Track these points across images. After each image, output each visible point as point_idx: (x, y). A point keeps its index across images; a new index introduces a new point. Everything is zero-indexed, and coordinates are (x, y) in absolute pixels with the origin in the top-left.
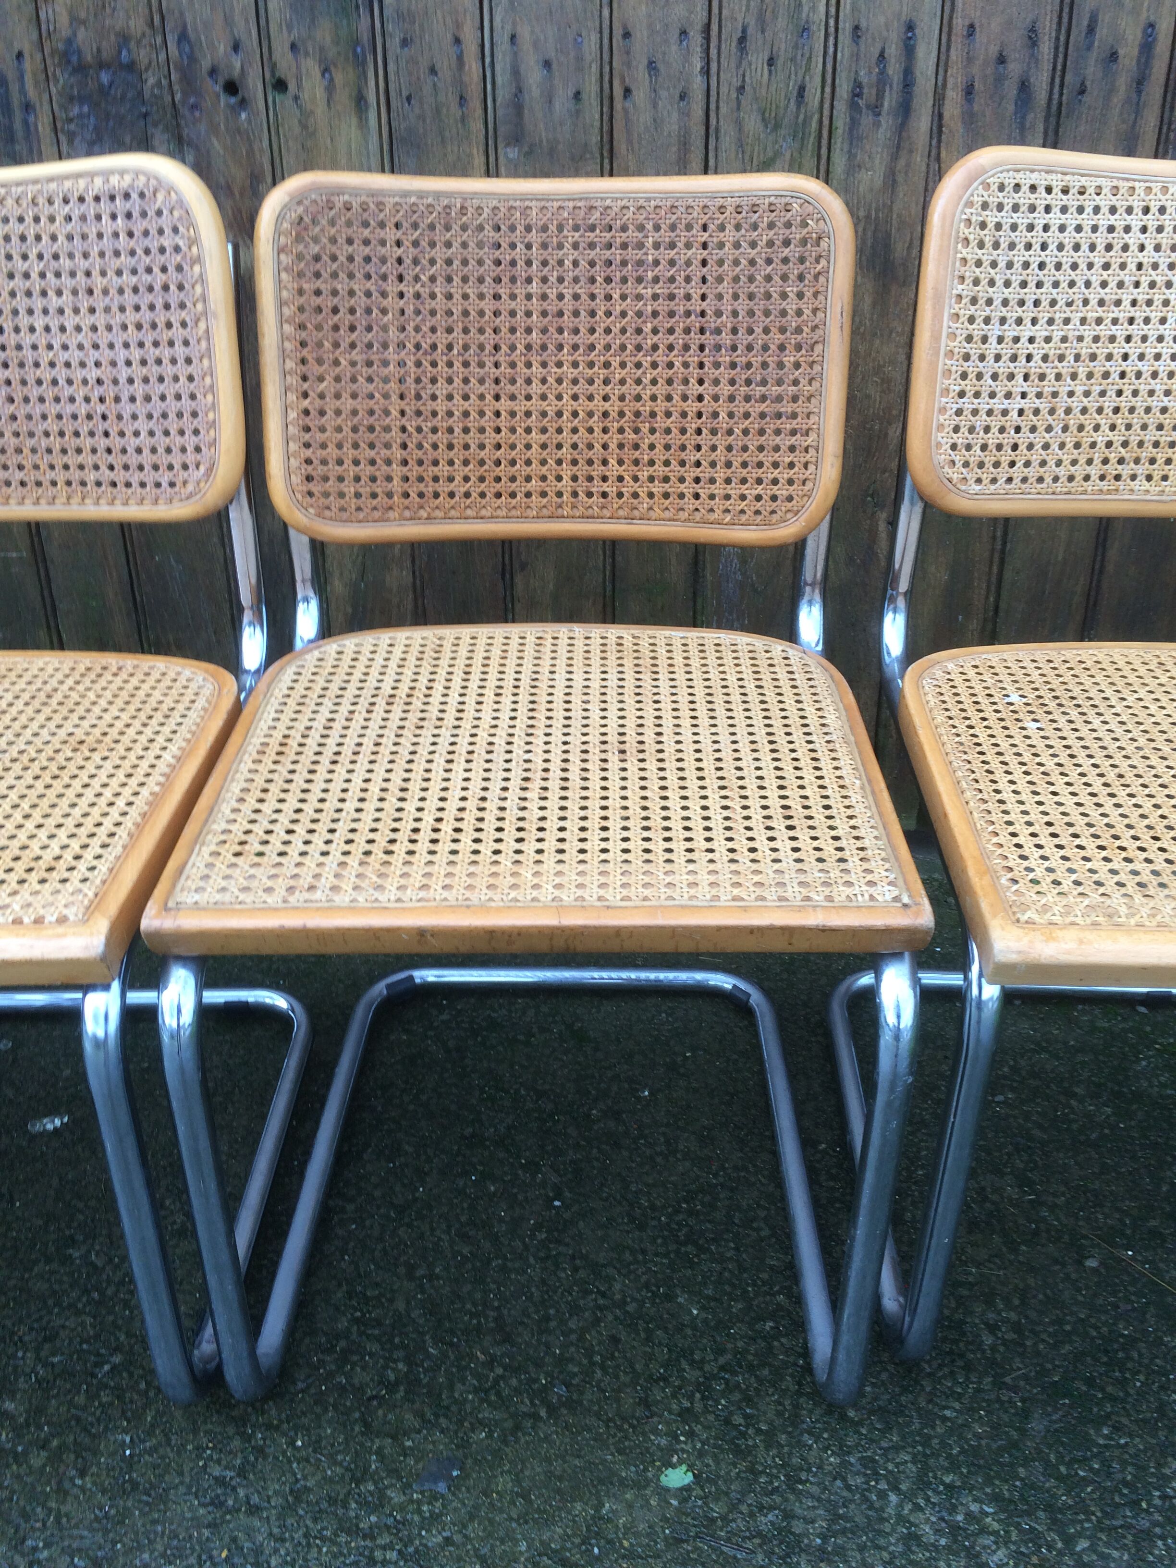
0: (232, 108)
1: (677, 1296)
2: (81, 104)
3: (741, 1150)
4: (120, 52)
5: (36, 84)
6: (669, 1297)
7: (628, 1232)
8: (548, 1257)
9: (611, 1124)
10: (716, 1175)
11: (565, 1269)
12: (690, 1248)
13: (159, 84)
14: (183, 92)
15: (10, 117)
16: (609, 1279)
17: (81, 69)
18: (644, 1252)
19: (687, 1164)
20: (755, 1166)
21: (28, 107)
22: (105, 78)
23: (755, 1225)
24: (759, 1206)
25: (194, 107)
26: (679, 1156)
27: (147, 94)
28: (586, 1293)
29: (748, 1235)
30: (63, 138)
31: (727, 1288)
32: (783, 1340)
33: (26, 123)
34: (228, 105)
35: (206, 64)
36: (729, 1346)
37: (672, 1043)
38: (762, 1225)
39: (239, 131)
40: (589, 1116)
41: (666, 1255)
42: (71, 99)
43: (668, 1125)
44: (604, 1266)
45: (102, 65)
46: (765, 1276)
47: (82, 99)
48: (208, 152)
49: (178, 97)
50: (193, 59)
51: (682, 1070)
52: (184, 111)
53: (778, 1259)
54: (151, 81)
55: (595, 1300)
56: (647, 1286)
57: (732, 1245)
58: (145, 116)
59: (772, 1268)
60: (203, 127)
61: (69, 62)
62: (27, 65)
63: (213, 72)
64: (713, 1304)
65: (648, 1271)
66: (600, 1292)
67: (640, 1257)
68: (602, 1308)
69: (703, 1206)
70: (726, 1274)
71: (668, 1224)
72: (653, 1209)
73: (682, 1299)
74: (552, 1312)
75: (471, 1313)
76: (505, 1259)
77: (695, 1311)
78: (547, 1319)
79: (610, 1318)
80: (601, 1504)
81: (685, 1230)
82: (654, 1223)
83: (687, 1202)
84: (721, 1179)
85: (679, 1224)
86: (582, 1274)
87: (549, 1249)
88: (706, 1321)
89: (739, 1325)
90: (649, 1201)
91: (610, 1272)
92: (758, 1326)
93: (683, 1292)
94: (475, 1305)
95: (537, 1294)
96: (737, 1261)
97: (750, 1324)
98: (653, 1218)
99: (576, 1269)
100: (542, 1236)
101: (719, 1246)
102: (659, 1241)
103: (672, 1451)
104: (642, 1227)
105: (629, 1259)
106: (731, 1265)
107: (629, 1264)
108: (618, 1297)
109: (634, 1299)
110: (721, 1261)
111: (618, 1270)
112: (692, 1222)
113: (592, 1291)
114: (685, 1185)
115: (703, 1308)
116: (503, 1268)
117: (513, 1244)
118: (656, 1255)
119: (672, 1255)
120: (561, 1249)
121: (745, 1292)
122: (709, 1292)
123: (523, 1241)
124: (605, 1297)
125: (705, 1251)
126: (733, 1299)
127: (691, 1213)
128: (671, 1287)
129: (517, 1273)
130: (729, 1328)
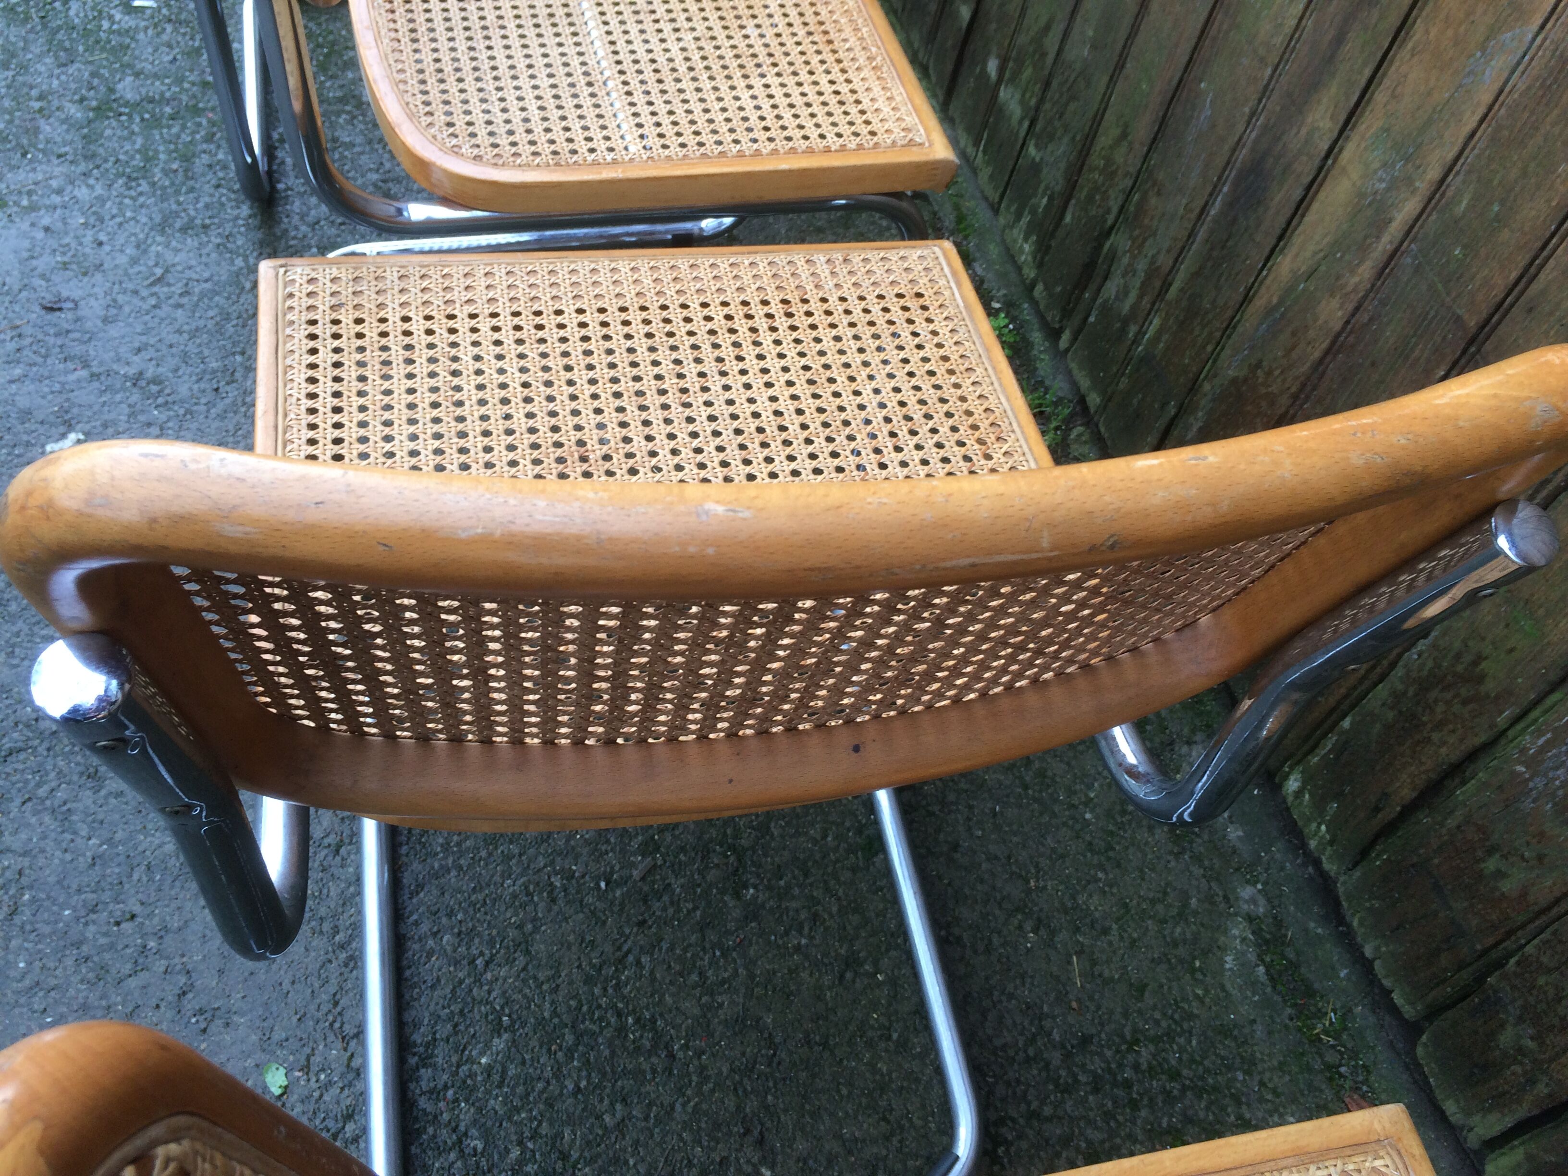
1: (500, 1036)
3: (732, 1070)
6: (498, 1029)
7: (579, 967)
8: (529, 894)
9: (737, 913)
10: (686, 1047)
11: (517, 915)
12: (569, 1039)
16: (510, 961)
18: (555, 990)
19: (696, 1011)
20: (713, 1091)
23: (618, 1107)
24: (650, 1105)
26: (704, 999)
28: (491, 943)
29: (601, 1101)
31: (520, 1090)
32: (459, 1164)
36: (442, 1104)
37: (893, 953)
38: (619, 1116)
40: (746, 887)
41: (555, 1013)
43: (751, 976)
44: (528, 952)
46: (545, 1129)
51: (849, 975)
53: (573, 1141)
55: (482, 954)
56: (507, 1002)
57: (583, 1084)
59: (559, 1135)
64: (496, 1078)
65: (530, 1000)
66: (492, 956)
67: (545, 987)
68: (472, 962)
69: (634, 1042)
70: (540, 1085)
71: (599, 1007)
72: (618, 987)
73: (499, 1044)
74: (460, 916)
75: (448, 844)
76: (520, 855)
77: (483, 1061)
78: (450, 915)
79: (461, 975)
80: (242, 1015)
81: (595, 1028)
82: (597, 991)
83: (637, 1021)
84: (680, 1055)
85: (601, 1019)
86: (512, 933)
87: (540, 893)
88: (472, 1075)
89: (472, 1110)
90: (628, 978)
91: (521, 961)
92: (474, 1132)
93: (507, 1041)
94: (459, 844)
95: (480, 897)
96: (561, 1094)
97: (475, 1122)
98: (605, 989)
99: (520, 927)
100: (557, 882)
101: (580, 1070)
102: (573, 1003)
103: (306, 1068)
104: (589, 980)
105: (541, 976)
106: (554, 1087)
107: (535, 978)
108: (489, 976)
109: (489, 992)
110: (558, 1075)
111: (524, 969)
112: (608, 1033)
113: (493, 947)
114: (661, 1015)
115: (488, 1070)
116: (509, 857)
117: (541, 858)
118: (552, 1003)
119: (556, 1021)
120: (542, 905)
121: (518, 1110)
122: (512, 1071)
123: (545, 866)
124: (487, 964)
125: (570, 1054)
126: (506, 1096)
127: (622, 1030)
128: (511, 1029)
129: (503, 872)
130: (467, 1101)
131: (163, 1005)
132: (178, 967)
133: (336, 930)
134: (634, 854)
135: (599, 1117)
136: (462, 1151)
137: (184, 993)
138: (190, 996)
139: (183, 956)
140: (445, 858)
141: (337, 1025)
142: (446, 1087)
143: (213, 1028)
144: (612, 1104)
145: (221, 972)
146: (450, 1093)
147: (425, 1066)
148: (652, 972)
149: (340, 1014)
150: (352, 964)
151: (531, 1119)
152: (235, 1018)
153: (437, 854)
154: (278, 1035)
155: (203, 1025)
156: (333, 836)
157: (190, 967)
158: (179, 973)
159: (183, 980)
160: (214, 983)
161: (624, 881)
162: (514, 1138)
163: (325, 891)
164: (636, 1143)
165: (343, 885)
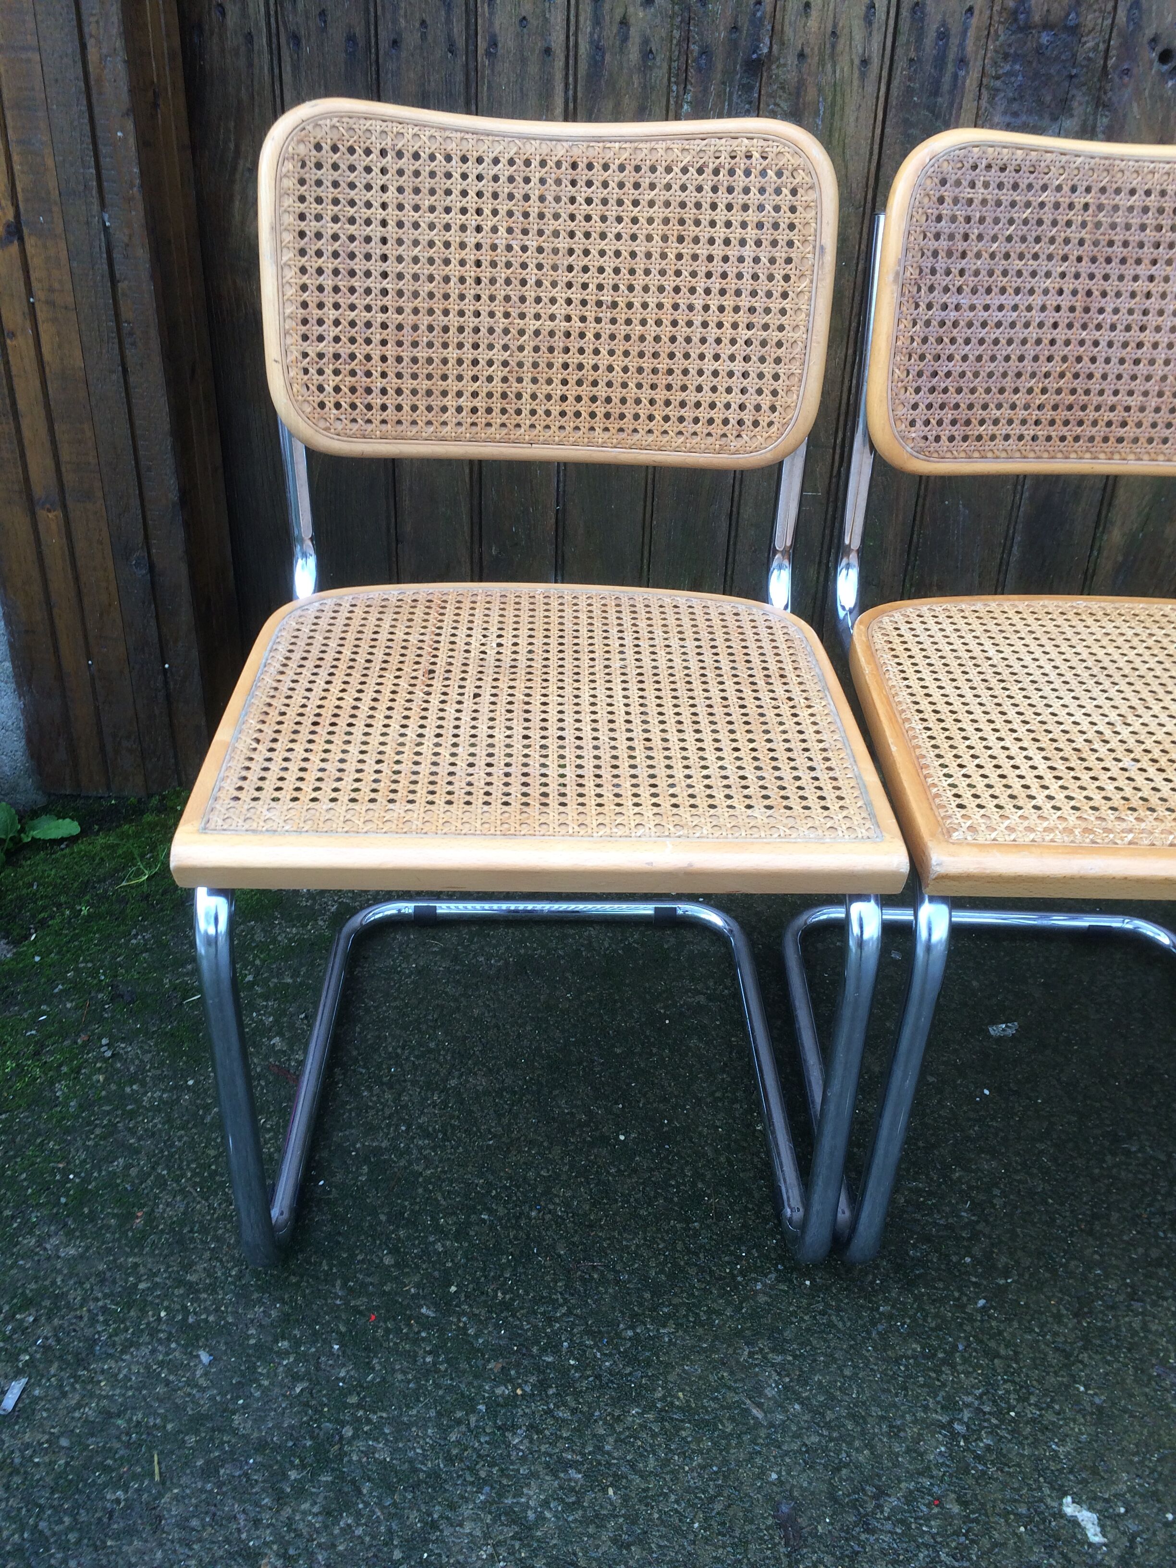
0: (1162, 75)
2: (1014, 62)
4: (1068, 14)
5: (978, 39)
13: (1095, 49)
14: (1118, 58)
15: (941, 70)
17: (1026, 28)
21: (962, 62)
22: (1045, 38)
25: (1127, 72)
27: (1080, 58)
30: (985, 94)
33: (955, 76)
34: (1159, 72)
35: (1149, 33)
39: (1161, 98)
42: (1006, 56)
45: (1047, 26)
47: (1016, 58)
48: (1125, 116)
49: (1111, 62)
50: (1138, 27)
52: (1114, 76)
54: (1090, 44)
58: (1071, 77)
60: (1127, 93)
61: (1016, 20)
62: (974, 21)
63: (1154, 40)
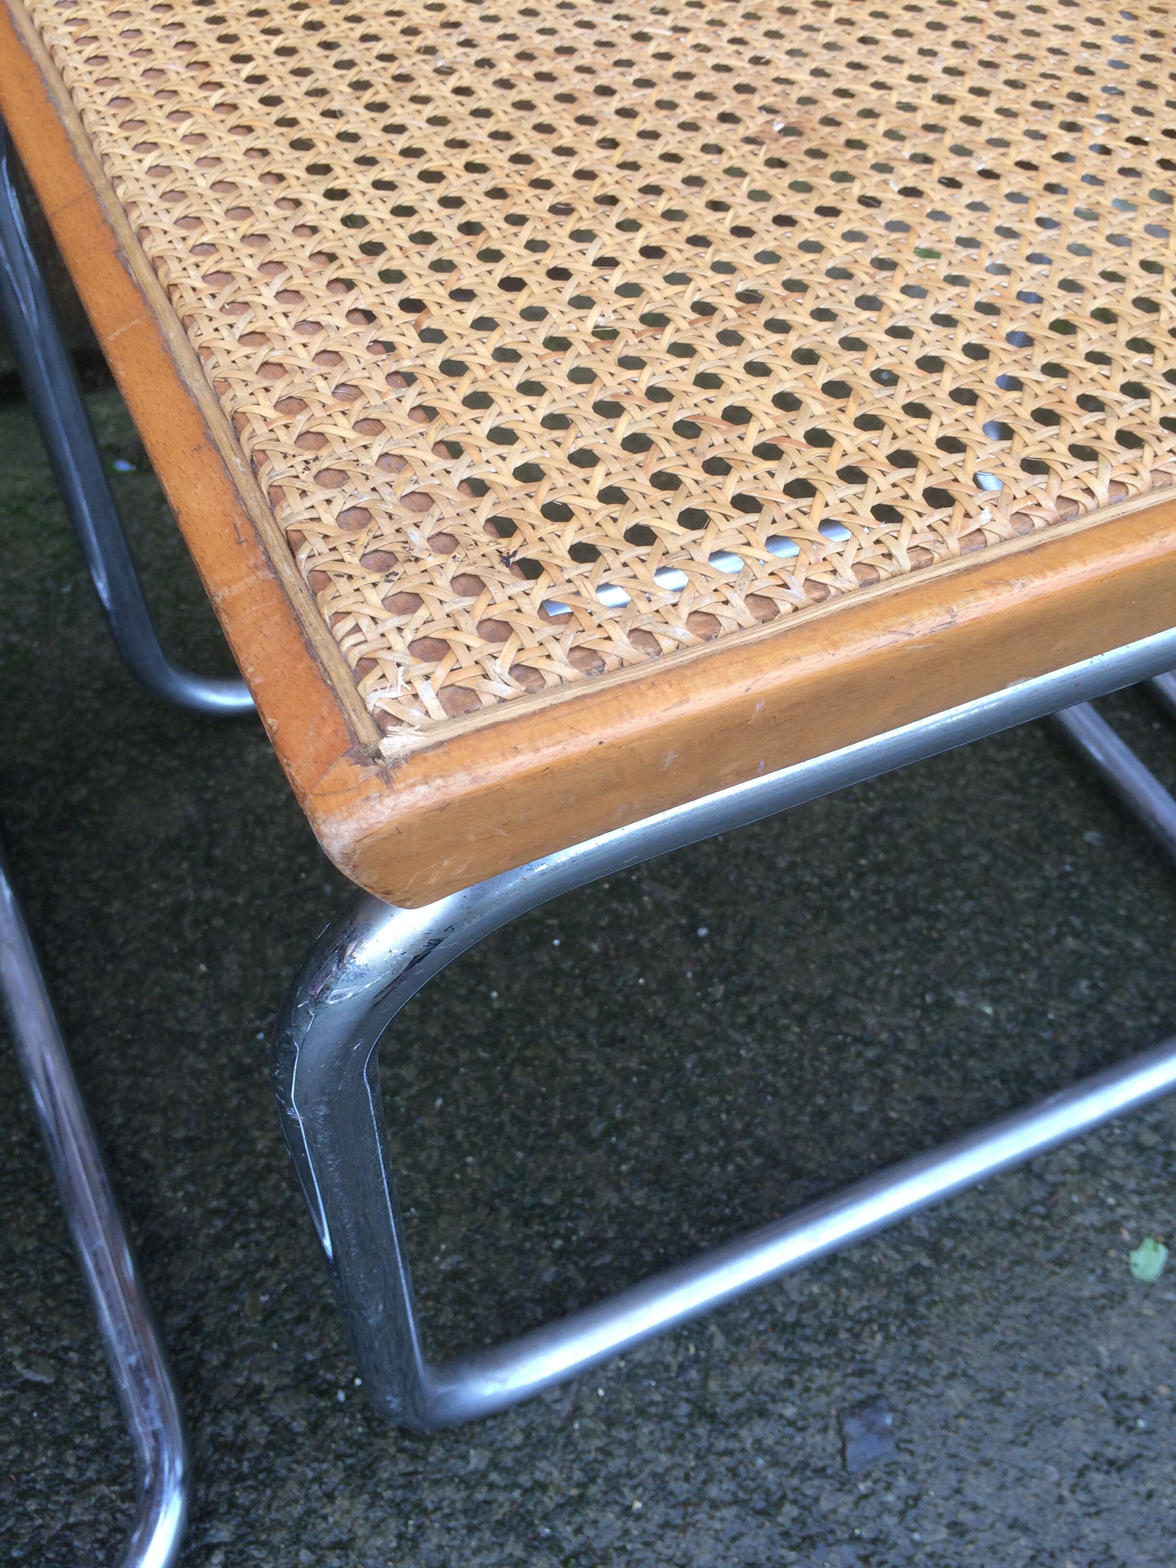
1: (952, 999)
6: (945, 1005)
7: (824, 933)
8: (751, 1020)
11: (787, 1028)
12: (915, 922)
16: (854, 1016)
18: (866, 953)
23: (965, 852)
28: (839, 1048)
29: (969, 870)
31: (1000, 957)
36: (1064, 1039)
38: (975, 849)
41: (895, 945)
44: (831, 998)
53: (1025, 888)
55: (860, 1054)
56: (906, 1002)
57: (960, 893)
59: (1027, 903)
64: (1001, 988)
65: (892, 979)
66: (857, 1040)
67: (867, 964)
68: (878, 1063)
69: (886, 852)
70: (985, 938)
71: (863, 898)
72: (829, 883)
73: (961, 999)
74: (820, 1101)
75: (717, 1158)
76: (697, 1049)
77: (988, 1010)
78: (822, 1115)
79: (899, 1072)
80: (1095, 1353)
81: (890, 897)
82: (846, 905)
83: (862, 855)
84: (878, 804)
85: (877, 892)
86: (815, 1024)
87: (744, 1007)
88: (1011, 1018)
89: (1052, 1003)
90: (814, 874)
91: (846, 1003)
92: (1073, 994)
93: (955, 989)
94: (712, 1142)
95: (781, 1083)
96: (983, 913)
97: (1063, 995)
98: (840, 897)
99: (801, 1020)
100: (719, 990)
101: (946, 902)
102: (872, 928)
103: (1114, 1226)
104: (836, 917)
105: (856, 972)
106: (980, 922)
107: (861, 980)
108: (884, 1036)
109: (905, 1029)
110: (965, 922)
111: (855, 995)
112: (890, 881)
113: (845, 1043)
114: (842, 831)
115: (995, 1000)
116: (706, 1066)
117: (691, 1021)
118: (883, 950)
119: (902, 941)
120: (760, 998)
121: (1025, 954)
122: (983, 973)
123: (701, 1011)
124: (868, 1044)
125: (936, 916)
126: (1018, 971)
127: (879, 869)
128: (936, 989)
129: (730, 1064)
130: (1044, 1014)
131: (1143, 1489)
132: (1083, 1497)
133: (917, 1271)
134: (641, 907)
135: (987, 869)
136: (1100, 1001)
137: (1111, 1463)
138: (1110, 1452)
139: (1061, 1500)
140: (742, 1153)
141: (1041, 1210)
142: (1042, 1042)
143: (1134, 1389)
144: (967, 858)
145: (1057, 1422)
146: (1047, 1035)
147: (1030, 1075)
148: (796, 852)
149: (1025, 1211)
150: (953, 1225)
151: (1027, 938)
152: (1106, 1362)
153: (739, 1168)
154: (1091, 1287)
155: (1138, 1407)
156: (772, 1345)
157: (1070, 1478)
158: (1087, 1489)
159: (1097, 1478)
160: (1077, 1422)
161: (684, 908)
162: (1056, 948)
163: (865, 1315)
164: (994, 826)
165: (844, 1291)
